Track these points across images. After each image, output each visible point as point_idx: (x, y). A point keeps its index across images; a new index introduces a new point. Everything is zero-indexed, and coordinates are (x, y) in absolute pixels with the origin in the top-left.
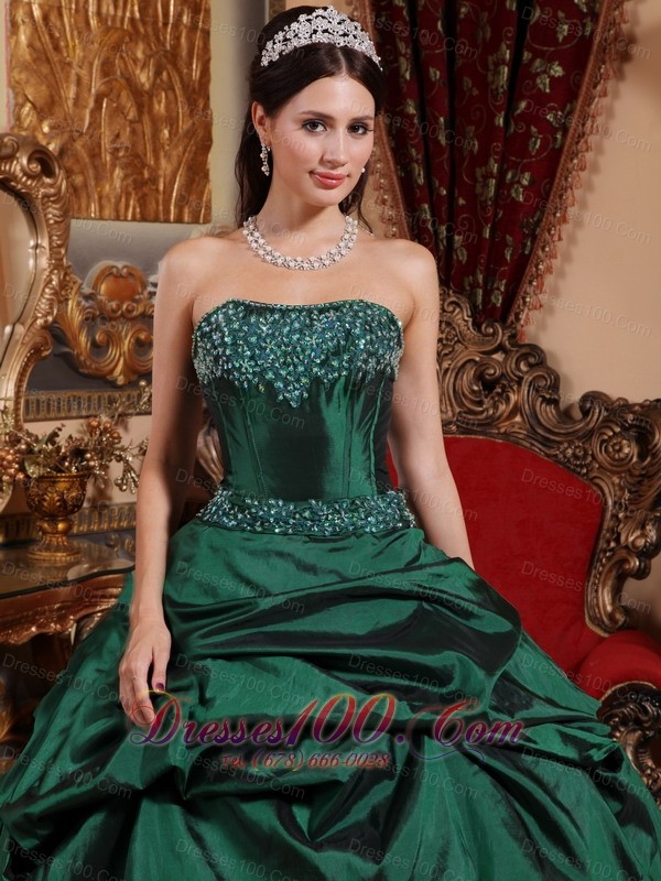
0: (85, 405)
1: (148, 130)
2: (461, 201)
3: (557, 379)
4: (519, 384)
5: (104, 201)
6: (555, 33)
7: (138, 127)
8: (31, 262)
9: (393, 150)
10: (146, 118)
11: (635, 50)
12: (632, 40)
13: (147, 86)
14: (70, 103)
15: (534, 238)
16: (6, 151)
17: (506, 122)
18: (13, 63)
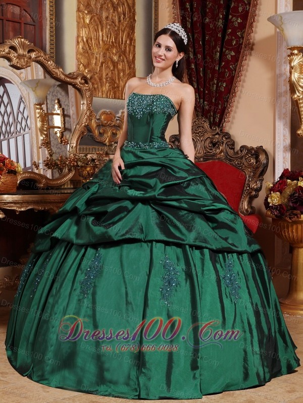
0: (97, 150)
1: (116, 73)
2: (207, 92)
3: (234, 142)
4: (223, 144)
5: (103, 92)
6: (232, 43)
7: (113, 72)
8: (82, 108)
9: (188, 79)
10: (116, 70)
11: (254, 47)
12: (253, 44)
13: (116, 61)
14: (94, 64)
15: (227, 101)
16: (74, 77)
17: (219, 69)
18: (78, 53)
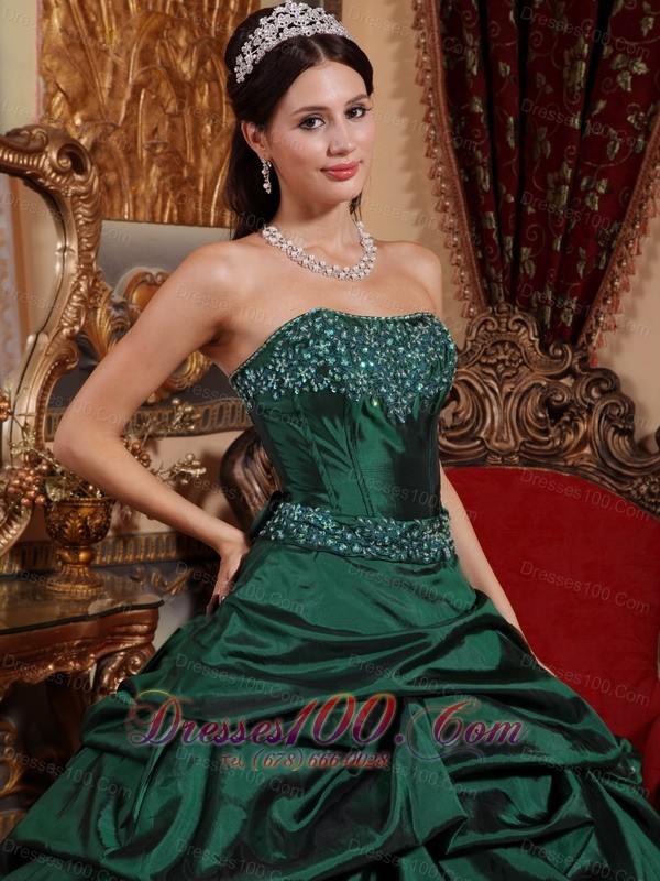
1: (189, 125)
3: (632, 407)
4: (590, 412)
5: (139, 202)
6: (640, 26)
7: (178, 121)
8: (58, 266)
9: (456, 152)
10: (187, 112)
13: (189, 77)
14: (105, 93)
15: (610, 251)
16: (34, 145)
17: (583, 125)
18: (45, 48)
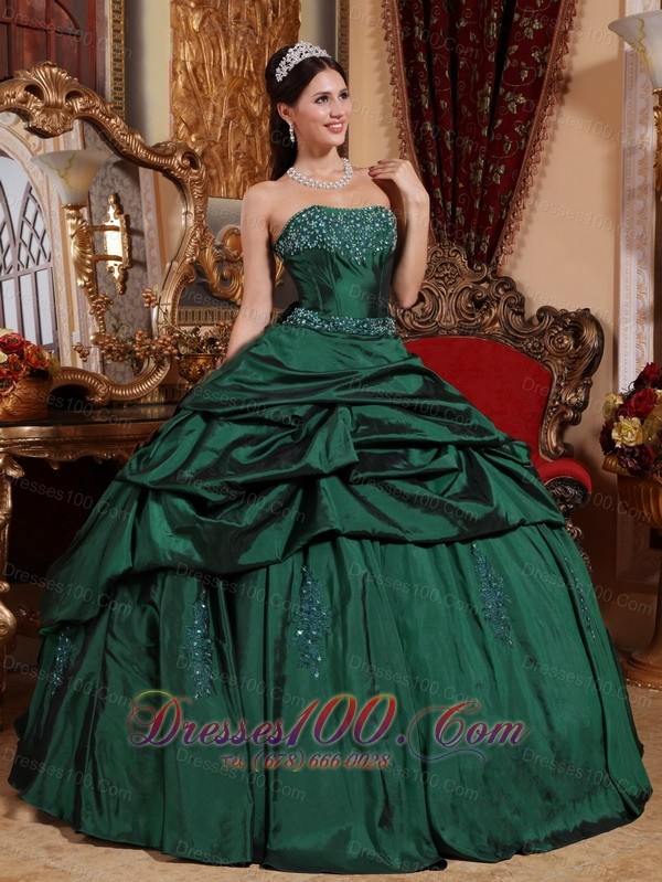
0: (216, 316)
1: (258, 142)
2: (461, 185)
3: (523, 299)
4: (498, 302)
5: (230, 187)
6: (520, 76)
7: (252, 139)
8: (183, 222)
9: (417, 154)
10: (257, 134)
11: (570, 85)
12: (568, 80)
13: (258, 114)
14: (209, 124)
15: (508, 208)
16: (168, 152)
17: (489, 133)
18: (174, 98)
